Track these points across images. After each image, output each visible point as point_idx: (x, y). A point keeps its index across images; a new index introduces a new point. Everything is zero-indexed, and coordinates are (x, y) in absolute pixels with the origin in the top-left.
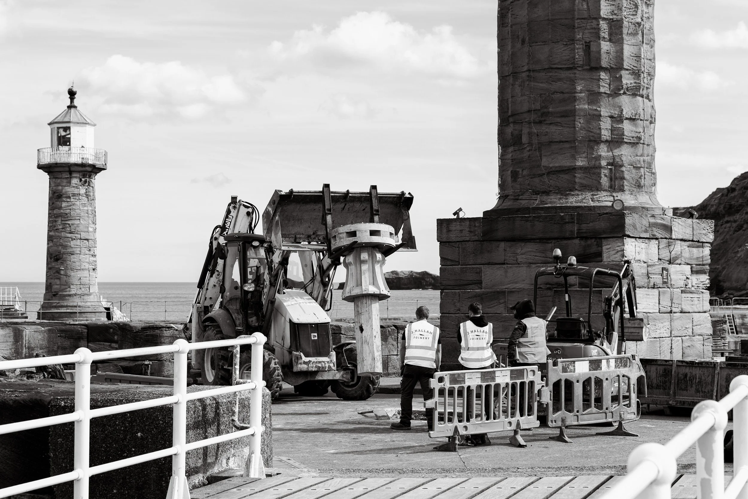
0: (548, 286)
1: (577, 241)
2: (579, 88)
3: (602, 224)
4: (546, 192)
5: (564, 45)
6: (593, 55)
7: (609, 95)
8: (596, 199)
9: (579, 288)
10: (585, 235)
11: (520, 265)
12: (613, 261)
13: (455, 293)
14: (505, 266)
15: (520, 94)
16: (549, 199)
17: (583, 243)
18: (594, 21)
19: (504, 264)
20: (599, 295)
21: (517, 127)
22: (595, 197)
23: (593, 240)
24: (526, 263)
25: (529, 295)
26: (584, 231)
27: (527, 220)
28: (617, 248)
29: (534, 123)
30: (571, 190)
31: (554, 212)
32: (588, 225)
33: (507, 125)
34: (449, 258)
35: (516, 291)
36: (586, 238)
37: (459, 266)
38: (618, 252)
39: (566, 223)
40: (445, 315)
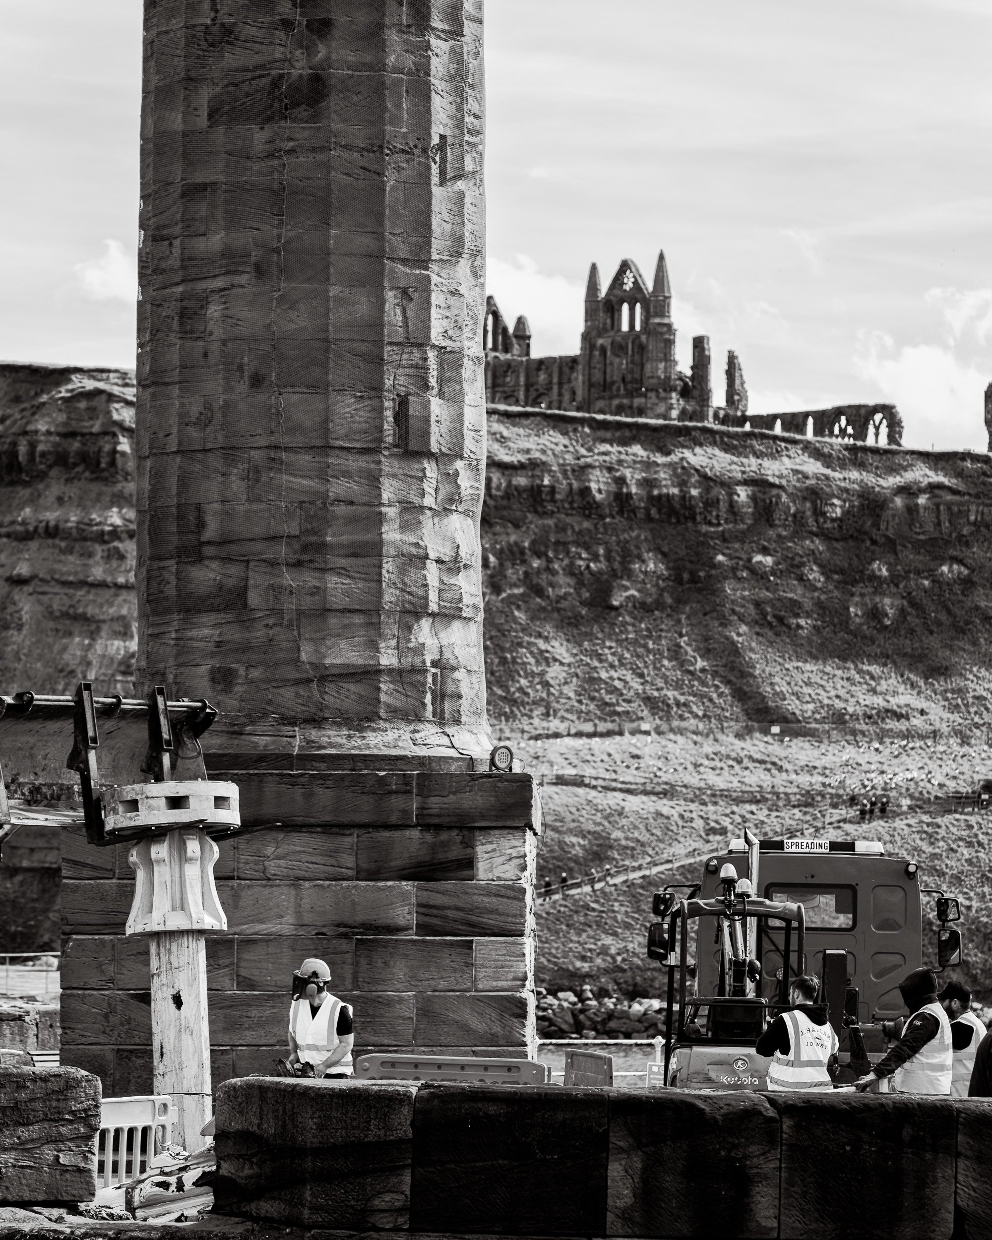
0: (342, 930)
1: (415, 834)
2: (385, 496)
3: (479, 798)
4: (315, 721)
5: (356, 397)
6: (413, 424)
7: (435, 513)
8: (419, 741)
9: (416, 935)
10: (436, 821)
11: (270, 883)
12: (499, 878)
13: (102, 942)
14: (235, 883)
15: (245, 497)
16: (324, 736)
17: (429, 837)
18: (415, 350)
19: (232, 878)
20: (467, 951)
21: (235, 570)
22: (417, 735)
23: (454, 833)
24: (287, 878)
25: (294, 950)
26: (434, 811)
27: (293, 781)
28: (509, 851)
29: (287, 565)
30: (369, 720)
31: (350, 767)
32: (445, 800)
33: (195, 562)
34: (89, 861)
35: (260, 940)
36: (438, 828)
37: (114, 881)
38: (510, 859)
39: (391, 792)
40: (75, 992)
